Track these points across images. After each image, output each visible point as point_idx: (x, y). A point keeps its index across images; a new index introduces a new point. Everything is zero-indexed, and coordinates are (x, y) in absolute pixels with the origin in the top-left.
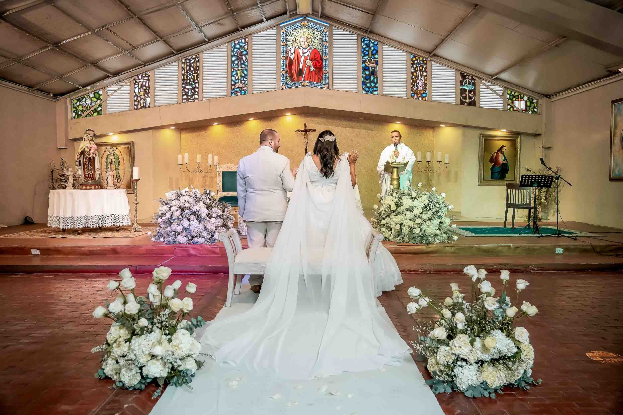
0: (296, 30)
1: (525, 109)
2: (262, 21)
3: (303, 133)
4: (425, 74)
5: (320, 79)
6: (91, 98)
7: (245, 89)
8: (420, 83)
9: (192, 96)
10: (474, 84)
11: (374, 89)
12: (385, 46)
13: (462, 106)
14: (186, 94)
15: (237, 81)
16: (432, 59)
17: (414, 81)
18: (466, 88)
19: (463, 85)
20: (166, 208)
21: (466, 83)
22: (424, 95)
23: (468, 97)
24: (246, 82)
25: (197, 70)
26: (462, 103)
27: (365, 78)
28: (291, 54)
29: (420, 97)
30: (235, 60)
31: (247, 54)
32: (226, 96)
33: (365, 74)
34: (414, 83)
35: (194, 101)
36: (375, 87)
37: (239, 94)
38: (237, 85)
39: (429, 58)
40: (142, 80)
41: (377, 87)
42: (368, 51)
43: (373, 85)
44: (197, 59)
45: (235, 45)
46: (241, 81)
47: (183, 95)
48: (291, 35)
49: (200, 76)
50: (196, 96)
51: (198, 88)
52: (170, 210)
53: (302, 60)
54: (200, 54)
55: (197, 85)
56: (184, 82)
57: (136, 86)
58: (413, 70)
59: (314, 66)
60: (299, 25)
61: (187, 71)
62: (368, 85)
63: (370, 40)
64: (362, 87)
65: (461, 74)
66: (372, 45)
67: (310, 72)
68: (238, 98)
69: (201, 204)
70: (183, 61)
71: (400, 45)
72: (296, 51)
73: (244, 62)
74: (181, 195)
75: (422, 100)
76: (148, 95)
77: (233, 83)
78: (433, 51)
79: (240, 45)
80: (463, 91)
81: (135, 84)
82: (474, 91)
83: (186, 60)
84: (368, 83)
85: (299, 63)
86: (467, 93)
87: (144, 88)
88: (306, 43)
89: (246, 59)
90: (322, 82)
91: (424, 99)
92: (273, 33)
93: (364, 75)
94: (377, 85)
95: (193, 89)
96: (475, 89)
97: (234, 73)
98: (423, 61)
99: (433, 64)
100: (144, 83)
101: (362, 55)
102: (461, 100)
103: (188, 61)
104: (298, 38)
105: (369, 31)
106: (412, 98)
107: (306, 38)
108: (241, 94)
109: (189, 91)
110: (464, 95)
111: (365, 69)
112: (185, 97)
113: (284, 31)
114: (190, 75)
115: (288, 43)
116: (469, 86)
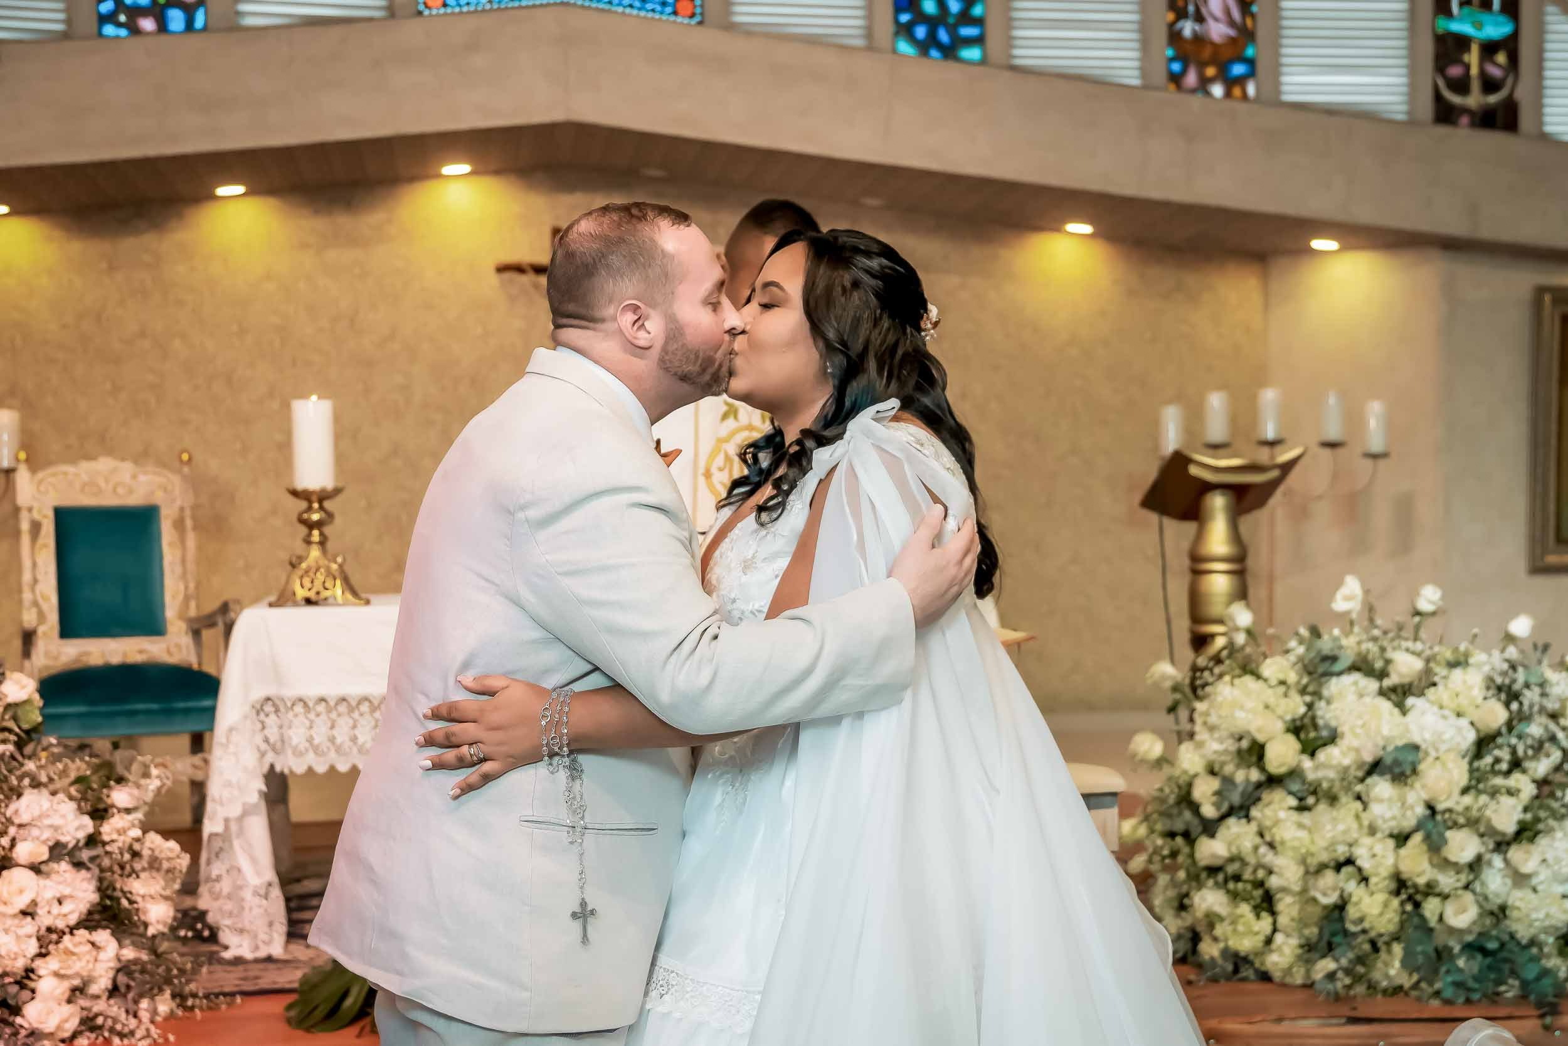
10: (1515, 9)
11: (964, 31)
13: (1443, 130)
19: (1448, 14)
22: (1238, 69)
23: (1475, 85)
26: (1445, 114)
29: (1212, 80)
32: (65, 36)
34: (1184, 4)
36: (965, 17)
37: (146, 24)
41: (979, 22)
43: (954, 6)
62: (929, 7)
64: (897, 21)
75: (1228, 94)
80: (1450, 49)
82: (1510, 45)
86: (1473, 57)
91: (1237, 91)
94: (977, 11)
102: (1438, 97)
106: (1172, 87)
108: (162, 27)
110: (1455, 71)
116: (1485, 17)
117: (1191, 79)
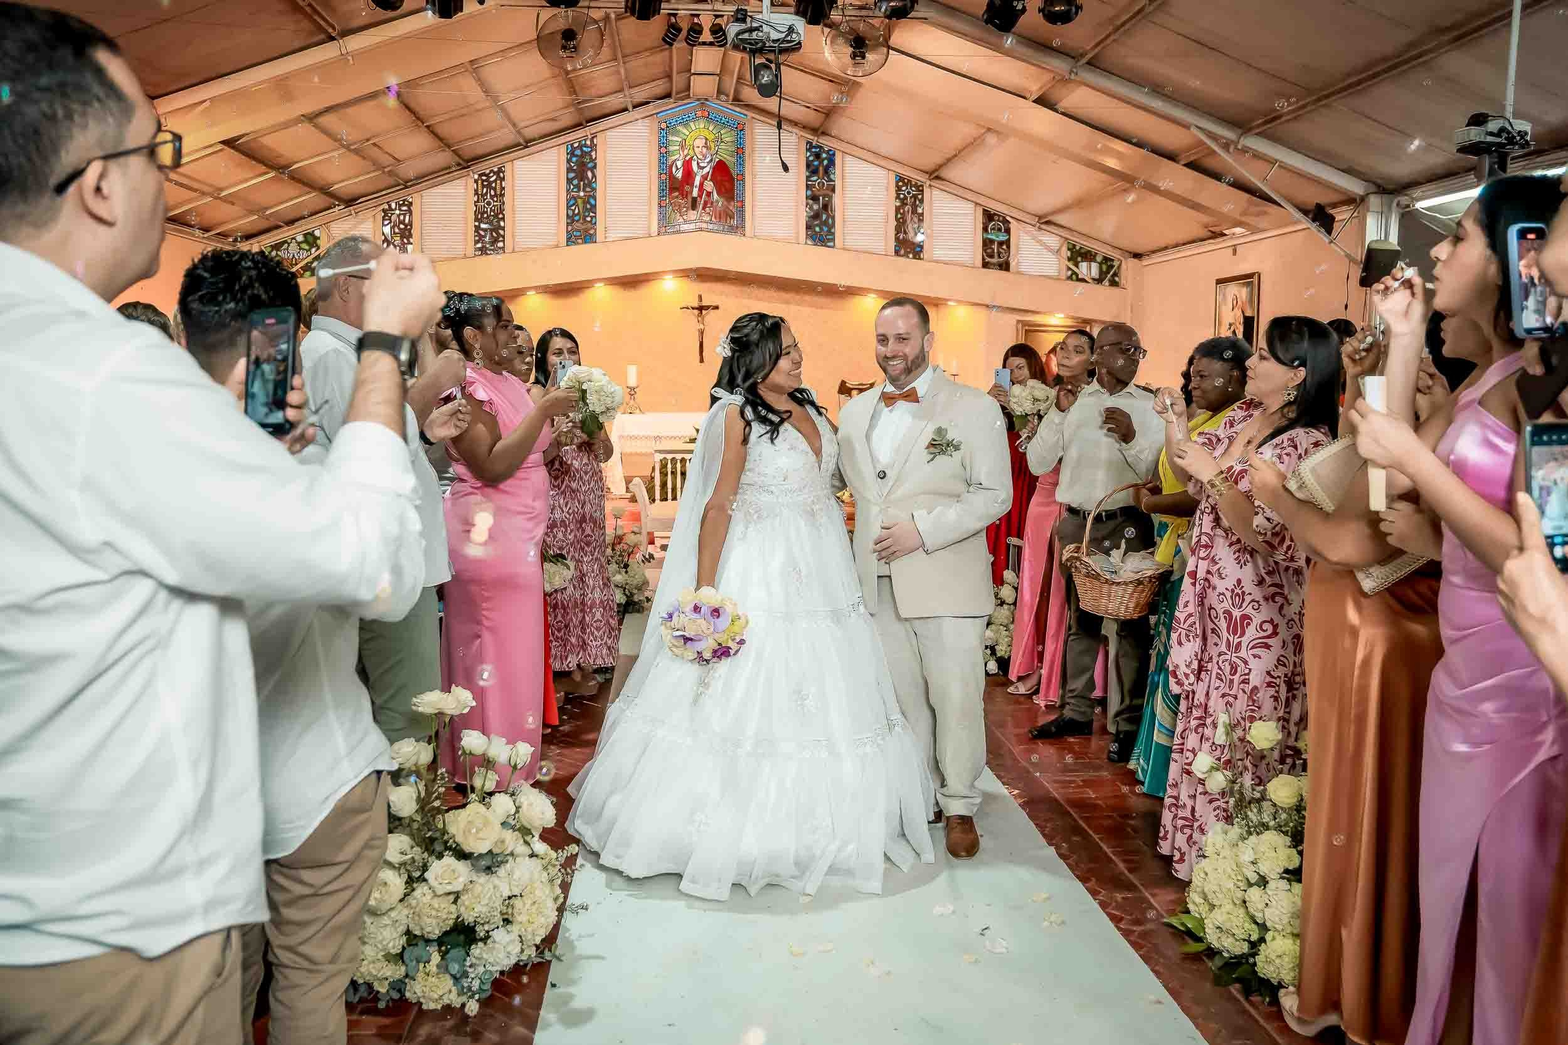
0: (686, 124)
1: (1097, 277)
2: (626, 110)
3: (696, 311)
4: (919, 210)
5: (730, 216)
6: (299, 244)
7: (592, 232)
8: (910, 228)
9: (491, 243)
10: (1008, 231)
11: (828, 237)
12: (848, 158)
13: (985, 269)
14: (482, 239)
15: (577, 218)
16: (932, 183)
17: (899, 224)
18: (994, 237)
19: (988, 233)
21: (994, 229)
22: (919, 249)
23: (996, 255)
24: (594, 220)
25: (502, 195)
26: (985, 265)
27: (811, 217)
28: (677, 169)
29: (909, 253)
30: (573, 179)
31: (595, 166)
32: (559, 246)
33: (812, 209)
34: (901, 228)
35: (497, 253)
36: (829, 233)
37: (581, 242)
38: (577, 225)
39: (928, 183)
40: (398, 212)
41: (834, 234)
42: (818, 167)
43: (825, 229)
44: (501, 175)
45: (573, 150)
46: (584, 219)
47: (476, 241)
48: (676, 133)
49: (507, 207)
50: (500, 244)
51: (503, 229)
53: (697, 182)
54: (508, 166)
55: (502, 224)
56: (476, 216)
57: (386, 222)
58: (898, 204)
59: (718, 193)
60: (693, 116)
61: (482, 195)
62: (817, 229)
63: (821, 147)
64: (807, 234)
65: (984, 210)
66: (824, 155)
68: (580, 249)
70: (476, 177)
71: (875, 156)
72: (687, 164)
73: (590, 182)
75: (914, 258)
76: (408, 240)
77: (569, 220)
78: (936, 170)
79: (582, 150)
80: (987, 243)
81: (384, 219)
82: (1007, 243)
83: (480, 175)
84: (817, 225)
85: (690, 186)
87: (402, 226)
88: (705, 150)
89: (594, 176)
90: (735, 222)
91: (918, 256)
92: (644, 128)
93: (810, 211)
94: (833, 231)
95: (495, 230)
96: (1009, 239)
97: (572, 202)
98: (916, 186)
99: (936, 192)
100: (402, 217)
101: (808, 174)
102: (983, 259)
103: (484, 178)
104: (689, 140)
105: (820, 131)
106: (895, 255)
107: (704, 141)
108: (585, 242)
109: (485, 237)
110: (989, 251)
111: (812, 199)
112: (479, 245)
113: (663, 126)
114: (489, 204)
115: (671, 148)
116: (999, 233)
117: (902, 252)
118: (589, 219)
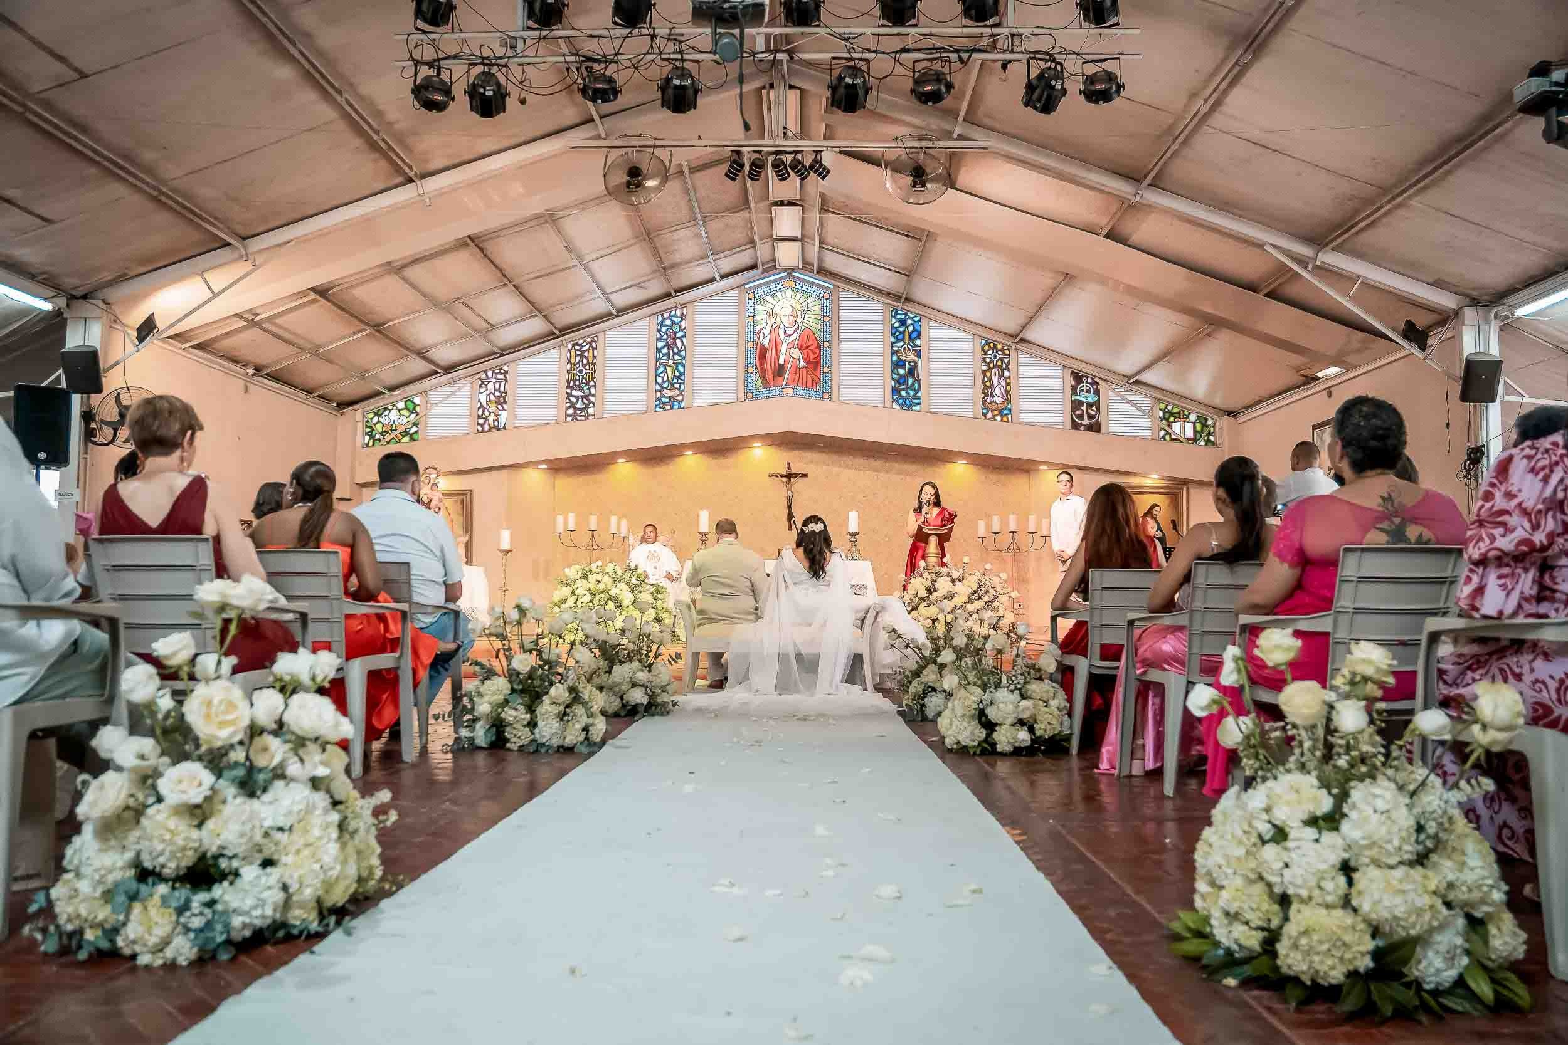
0: (773, 295)
1: (1191, 436)
2: (713, 280)
3: (784, 479)
4: (1006, 374)
5: (815, 382)
6: (399, 411)
7: (680, 398)
8: (998, 391)
9: (582, 410)
10: (1097, 393)
11: (915, 401)
12: (933, 325)
13: (1075, 431)
14: (573, 406)
15: (665, 385)
16: (1019, 347)
17: (986, 388)
18: (1083, 399)
19: (1077, 395)
20: (567, 591)
21: (1082, 391)
22: (1006, 412)
23: (1086, 417)
24: (683, 387)
25: (594, 364)
26: (1076, 426)
27: (897, 381)
28: (764, 337)
29: (997, 415)
30: (663, 347)
31: (684, 336)
32: (646, 412)
33: (898, 374)
34: (987, 391)
35: (587, 418)
36: (915, 397)
37: (668, 407)
38: (665, 392)
39: (1014, 346)
40: (494, 380)
41: (920, 398)
42: (903, 333)
43: (912, 393)
44: (594, 344)
45: (664, 319)
46: (673, 385)
47: (567, 408)
48: (764, 303)
49: (598, 374)
50: (591, 411)
51: (594, 396)
52: (573, 593)
53: (784, 348)
54: (601, 336)
55: (593, 390)
56: (569, 383)
57: (482, 390)
58: (984, 368)
59: (804, 360)
60: (780, 286)
61: (575, 365)
62: (903, 393)
63: (906, 314)
64: (893, 398)
65: (1073, 372)
66: (909, 322)
67: (798, 369)
68: (668, 415)
69: (623, 586)
70: (570, 346)
71: (961, 322)
72: (773, 330)
73: (679, 351)
74: (591, 572)
75: (1002, 420)
76: (503, 407)
77: (658, 388)
78: (1020, 332)
79: (671, 320)
80: (1076, 405)
81: (480, 387)
82: (1097, 404)
83: (574, 345)
84: (903, 390)
85: (777, 353)
86: (1084, 408)
87: (497, 394)
89: (683, 345)
90: (821, 388)
91: (1005, 419)
92: (731, 299)
93: (895, 376)
94: (919, 395)
95: (586, 397)
96: (1098, 400)
97: (662, 369)
98: (1003, 350)
99: (1022, 356)
100: (497, 385)
101: (893, 340)
102: (1073, 420)
103: (577, 347)
104: (777, 309)
105: (904, 297)
106: (984, 417)
107: (790, 309)
108: (672, 408)
109: (577, 402)
110: (1079, 412)
111: (897, 364)
113: (751, 296)
114: (581, 372)
115: (758, 318)
116: (1088, 395)
117: (990, 415)
118: (677, 386)
